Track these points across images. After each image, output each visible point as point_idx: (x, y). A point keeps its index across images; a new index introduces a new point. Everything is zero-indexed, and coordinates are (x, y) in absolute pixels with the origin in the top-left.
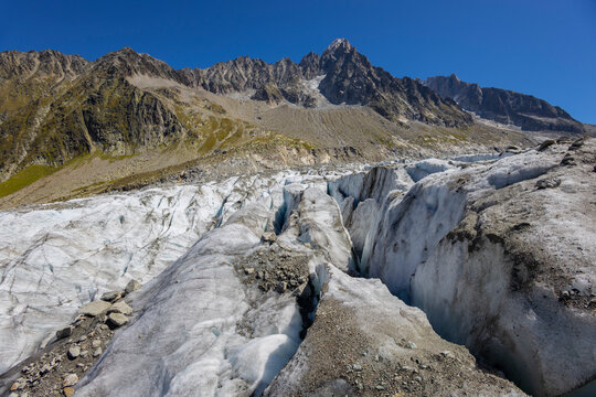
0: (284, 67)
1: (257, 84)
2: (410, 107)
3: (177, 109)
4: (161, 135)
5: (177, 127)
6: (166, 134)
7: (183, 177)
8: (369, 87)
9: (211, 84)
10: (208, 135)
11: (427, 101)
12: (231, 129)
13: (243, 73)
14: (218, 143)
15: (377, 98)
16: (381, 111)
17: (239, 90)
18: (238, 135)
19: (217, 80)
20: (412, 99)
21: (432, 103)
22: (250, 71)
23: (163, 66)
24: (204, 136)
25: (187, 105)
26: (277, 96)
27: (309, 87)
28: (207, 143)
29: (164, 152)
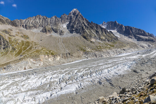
0: (54, 19)
1: (43, 25)
2: (96, 35)
3: (9, 38)
4: (2, 49)
5: (8, 46)
6: (4, 48)
7: (5, 68)
8: (82, 28)
9: (26, 26)
10: (20, 48)
11: (102, 33)
12: (28, 46)
13: (38, 22)
14: (23, 52)
15: (84, 32)
16: (85, 37)
17: (36, 28)
18: (30, 49)
19: (28, 24)
20: (97, 32)
21: (104, 33)
22: (41, 20)
23: (7, 20)
24: (18, 49)
25: (14, 36)
26: (50, 30)
27: (62, 27)
28: (18, 52)
29: (2, 55)
